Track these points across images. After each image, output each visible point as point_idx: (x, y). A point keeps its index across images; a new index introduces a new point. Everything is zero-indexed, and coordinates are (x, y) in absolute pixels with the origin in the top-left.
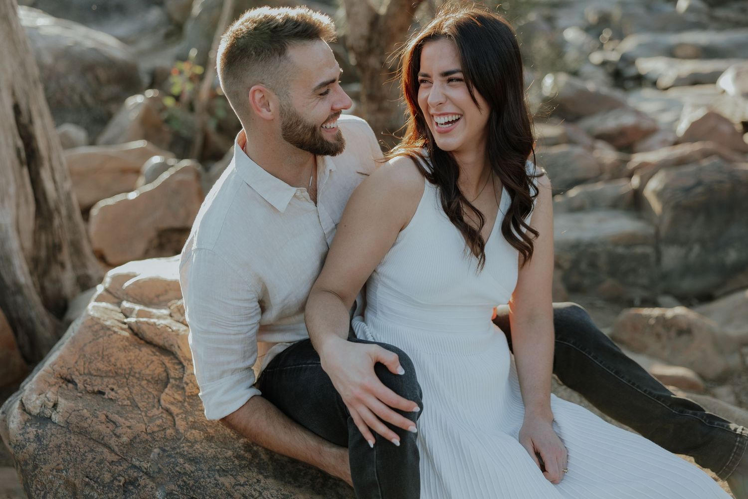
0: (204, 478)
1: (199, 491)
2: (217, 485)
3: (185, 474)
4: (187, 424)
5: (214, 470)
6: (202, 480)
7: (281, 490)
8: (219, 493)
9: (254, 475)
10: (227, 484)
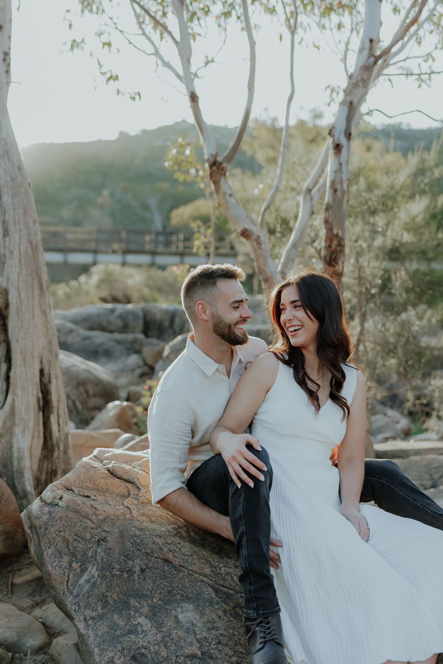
0: (146, 538)
1: (143, 546)
2: (154, 543)
3: (135, 536)
4: (139, 513)
5: (153, 535)
6: (145, 540)
7: (193, 548)
8: (155, 548)
9: (177, 540)
10: (160, 543)
